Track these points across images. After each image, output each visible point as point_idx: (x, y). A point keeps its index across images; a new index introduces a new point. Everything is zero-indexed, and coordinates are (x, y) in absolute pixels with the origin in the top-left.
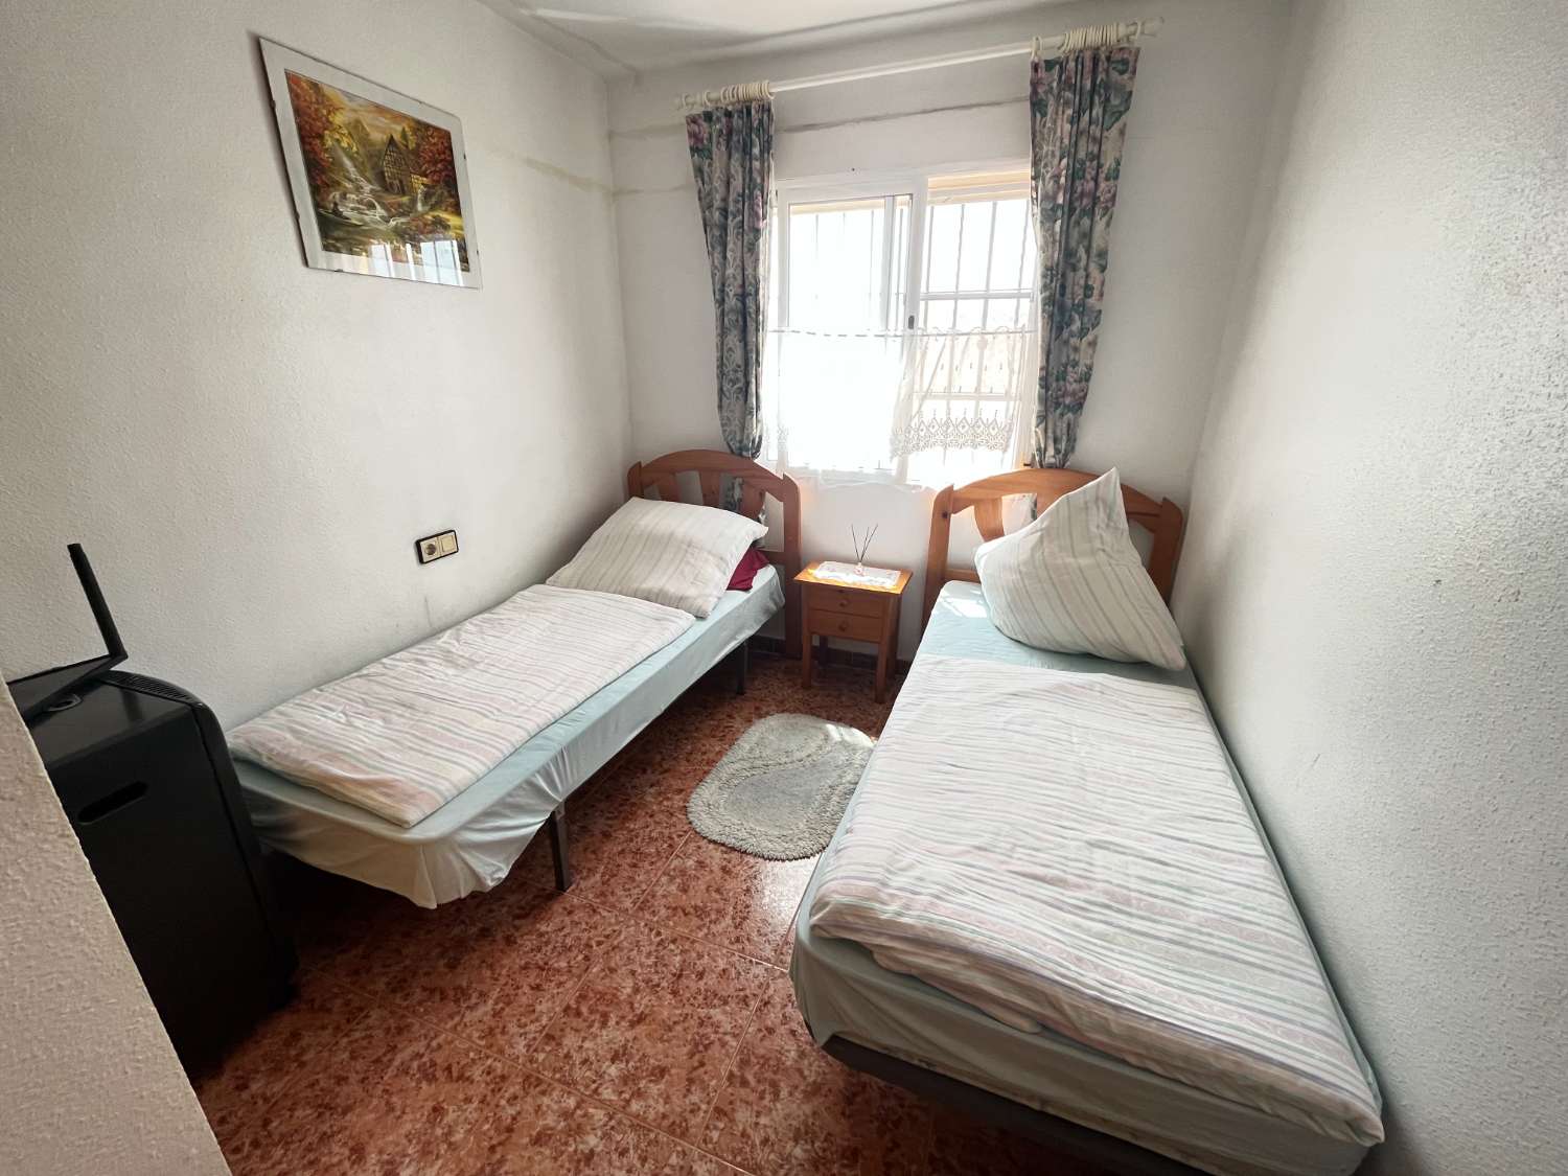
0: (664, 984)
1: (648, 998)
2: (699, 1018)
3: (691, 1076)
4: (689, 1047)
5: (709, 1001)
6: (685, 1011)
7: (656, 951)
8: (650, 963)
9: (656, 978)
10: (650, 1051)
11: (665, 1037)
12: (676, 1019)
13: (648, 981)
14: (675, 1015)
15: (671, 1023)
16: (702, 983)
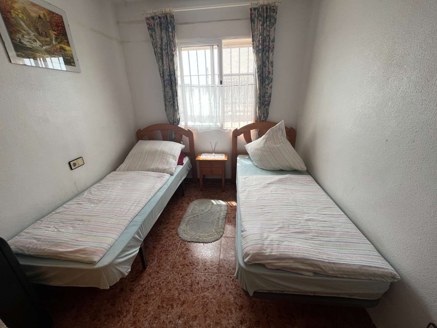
0: (188, 289)
1: (184, 295)
2: (202, 297)
3: (205, 315)
4: (201, 307)
5: (203, 290)
6: (197, 296)
7: (182, 280)
8: (181, 284)
9: (184, 288)
10: (190, 312)
11: (193, 306)
12: (195, 299)
13: (182, 290)
14: (194, 298)
15: (194, 301)
16: (199, 286)
